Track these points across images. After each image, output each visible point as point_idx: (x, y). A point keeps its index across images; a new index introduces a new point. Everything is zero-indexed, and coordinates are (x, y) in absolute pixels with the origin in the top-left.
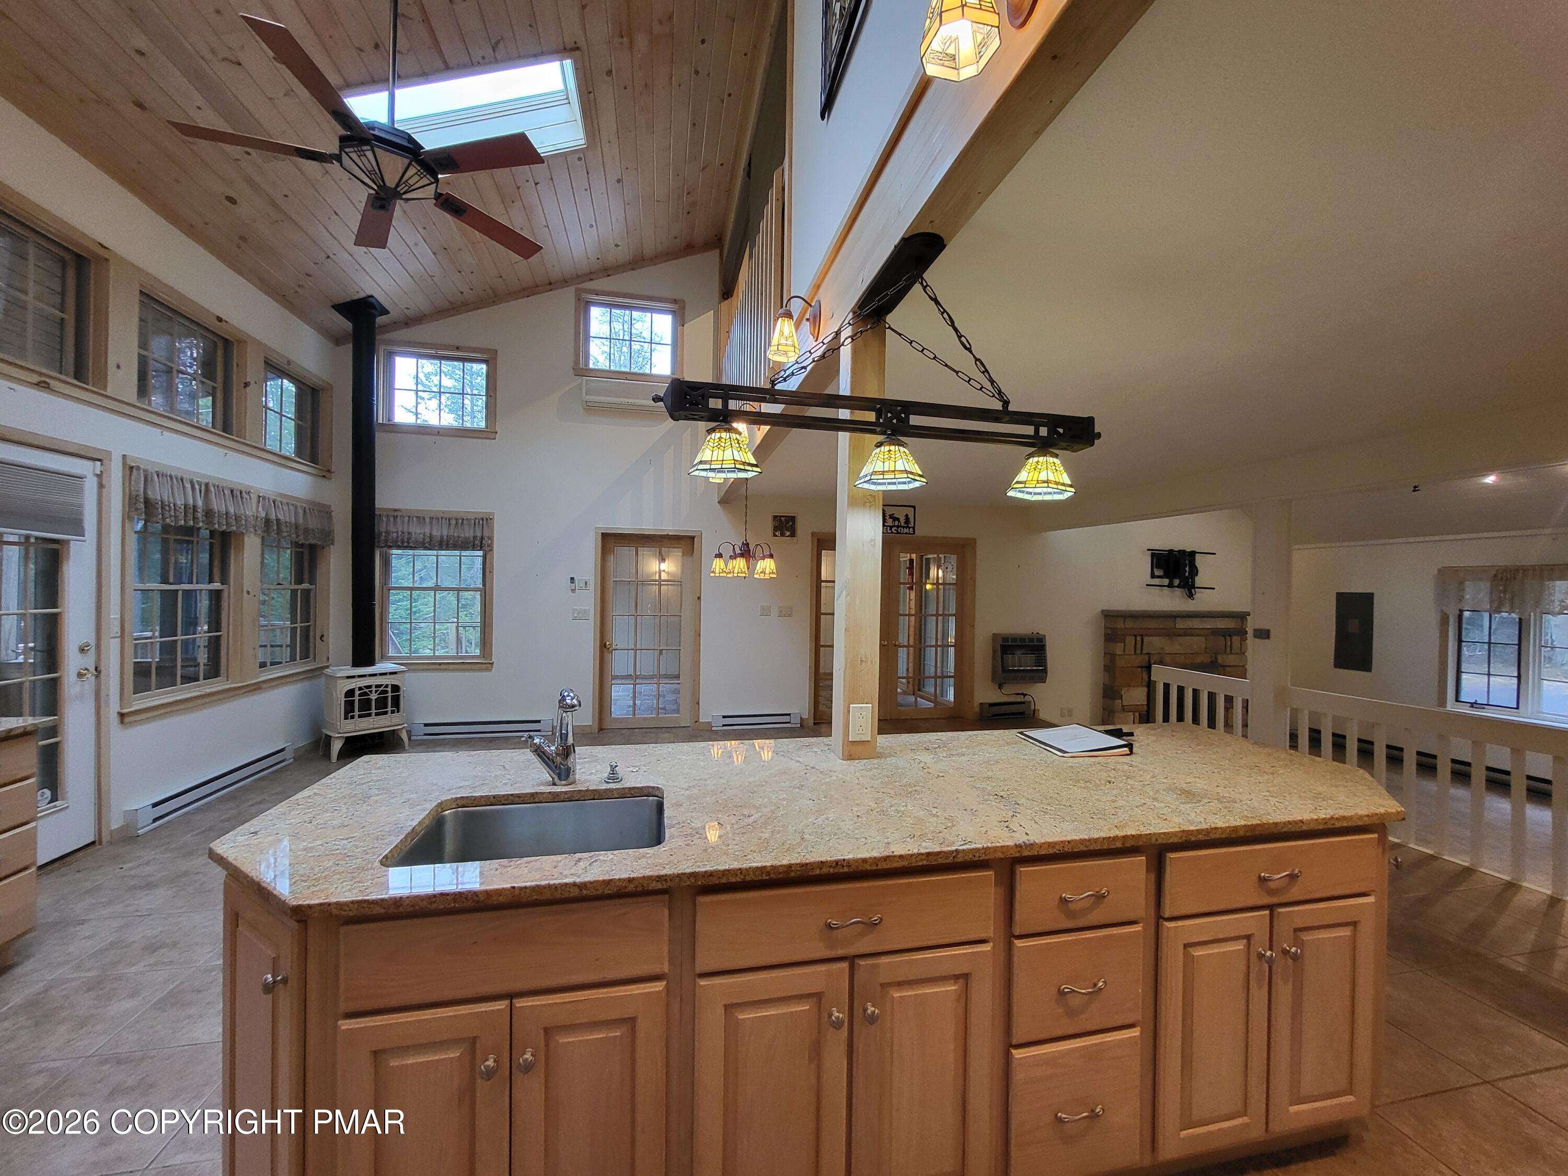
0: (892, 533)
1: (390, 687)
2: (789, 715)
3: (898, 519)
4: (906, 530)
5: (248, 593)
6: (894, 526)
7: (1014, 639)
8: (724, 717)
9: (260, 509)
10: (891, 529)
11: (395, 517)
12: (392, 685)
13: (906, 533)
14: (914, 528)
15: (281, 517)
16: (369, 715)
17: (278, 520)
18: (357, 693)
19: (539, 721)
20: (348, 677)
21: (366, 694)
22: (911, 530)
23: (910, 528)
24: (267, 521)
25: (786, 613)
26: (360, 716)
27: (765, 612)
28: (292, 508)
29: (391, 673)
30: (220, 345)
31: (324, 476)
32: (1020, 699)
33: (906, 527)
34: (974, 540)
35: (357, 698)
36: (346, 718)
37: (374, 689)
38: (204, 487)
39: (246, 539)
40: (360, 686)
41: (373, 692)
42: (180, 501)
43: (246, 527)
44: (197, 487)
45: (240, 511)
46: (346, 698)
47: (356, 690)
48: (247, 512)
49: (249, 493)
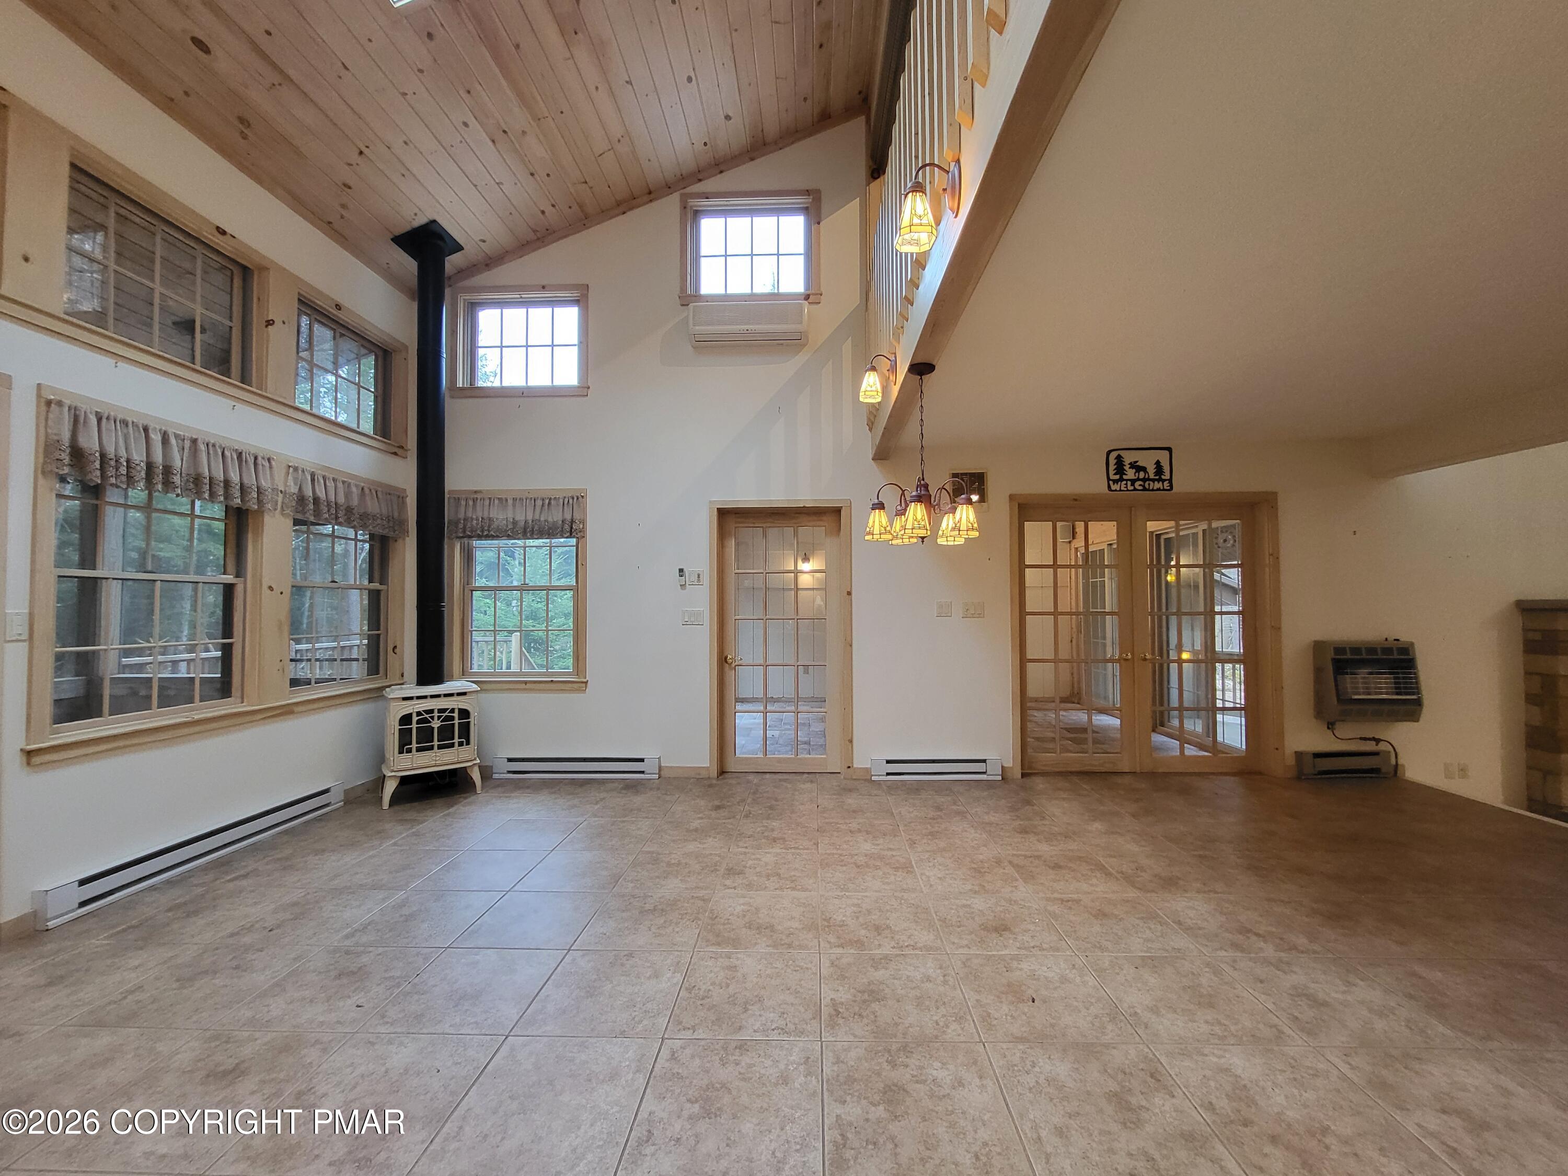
0: (1135, 489)
1: (456, 711)
2: (984, 761)
3: (1144, 469)
4: (1158, 485)
5: (271, 588)
6: (1138, 479)
7: (1356, 650)
8: (888, 762)
9: (291, 482)
10: (1133, 485)
11: (475, 500)
12: (460, 710)
13: (1159, 489)
14: (1170, 481)
15: (321, 494)
16: (431, 748)
17: (316, 500)
18: (415, 719)
19: (642, 760)
20: (405, 699)
21: (425, 721)
22: (1166, 484)
23: (1164, 481)
24: (301, 499)
25: (975, 612)
26: (418, 750)
27: (944, 611)
28: (340, 485)
29: (459, 694)
30: (237, 272)
31: (395, 454)
32: (1370, 747)
33: (1158, 480)
34: (1274, 495)
35: (414, 726)
36: (401, 752)
37: (436, 714)
38: (187, 444)
39: (267, 518)
40: (420, 710)
41: (436, 718)
42: (139, 457)
43: (260, 501)
44: (173, 441)
45: (250, 480)
46: (400, 725)
47: (414, 715)
48: (264, 483)
49: (269, 460)
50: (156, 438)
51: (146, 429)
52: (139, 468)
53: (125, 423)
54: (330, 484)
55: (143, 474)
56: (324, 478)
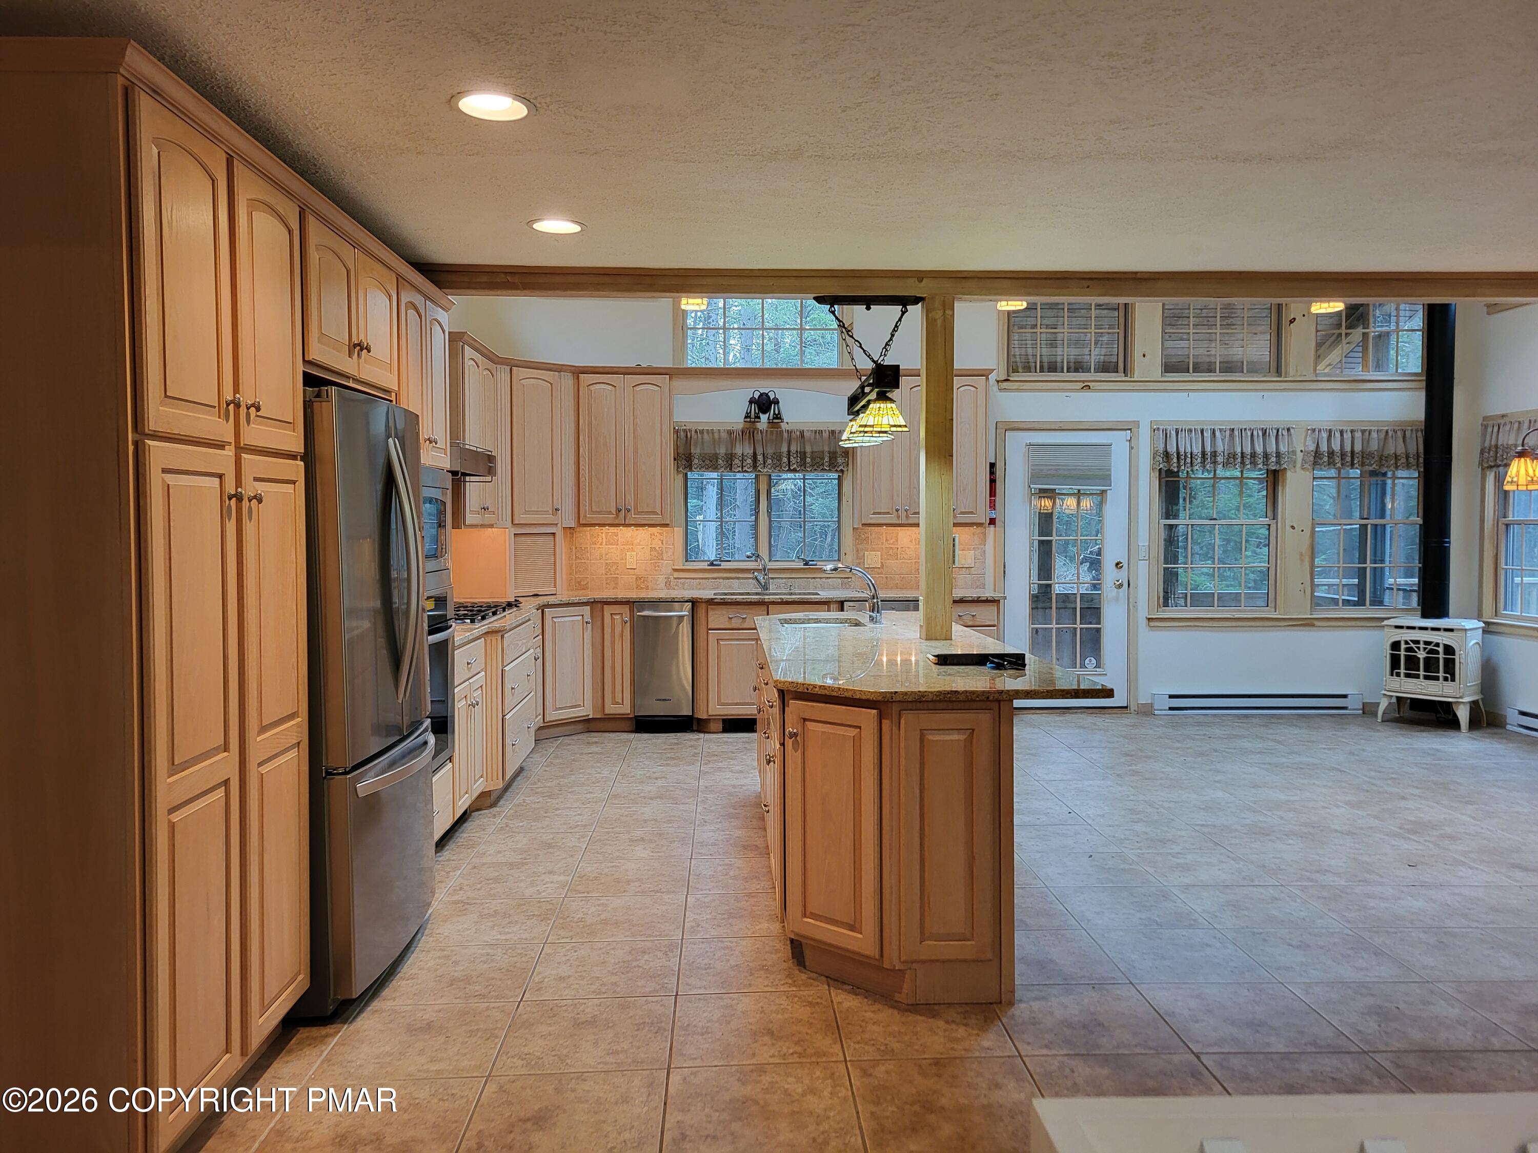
1: (1441, 646)
5: (1293, 527)
9: (1308, 442)
12: (1445, 645)
15: (1337, 445)
16: (1417, 677)
17: (1331, 452)
18: (1403, 646)
20: (1397, 627)
21: (1412, 650)
24: (1317, 454)
26: (1407, 676)
28: (1358, 434)
29: (1446, 630)
35: (1403, 653)
36: (1392, 675)
37: (1422, 646)
38: (1228, 433)
39: (1289, 474)
40: (1408, 639)
41: (1421, 649)
42: (1197, 450)
43: (1278, 462)
44: (1218, 433)
45: (1272, 448)
46: (1392, 650)
47: (1403, 643)
48: (1283, 449)
49: (1288, 430)
50: (1207, 435)
51: (1202, 431)
52: (1196, 457)
53: (1190, 431)
54: (1347, 436)
55: (1199, 460)
56: (1342, 432)
